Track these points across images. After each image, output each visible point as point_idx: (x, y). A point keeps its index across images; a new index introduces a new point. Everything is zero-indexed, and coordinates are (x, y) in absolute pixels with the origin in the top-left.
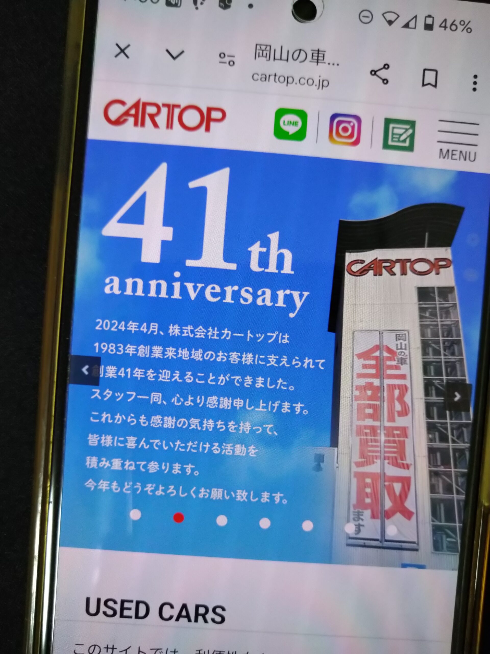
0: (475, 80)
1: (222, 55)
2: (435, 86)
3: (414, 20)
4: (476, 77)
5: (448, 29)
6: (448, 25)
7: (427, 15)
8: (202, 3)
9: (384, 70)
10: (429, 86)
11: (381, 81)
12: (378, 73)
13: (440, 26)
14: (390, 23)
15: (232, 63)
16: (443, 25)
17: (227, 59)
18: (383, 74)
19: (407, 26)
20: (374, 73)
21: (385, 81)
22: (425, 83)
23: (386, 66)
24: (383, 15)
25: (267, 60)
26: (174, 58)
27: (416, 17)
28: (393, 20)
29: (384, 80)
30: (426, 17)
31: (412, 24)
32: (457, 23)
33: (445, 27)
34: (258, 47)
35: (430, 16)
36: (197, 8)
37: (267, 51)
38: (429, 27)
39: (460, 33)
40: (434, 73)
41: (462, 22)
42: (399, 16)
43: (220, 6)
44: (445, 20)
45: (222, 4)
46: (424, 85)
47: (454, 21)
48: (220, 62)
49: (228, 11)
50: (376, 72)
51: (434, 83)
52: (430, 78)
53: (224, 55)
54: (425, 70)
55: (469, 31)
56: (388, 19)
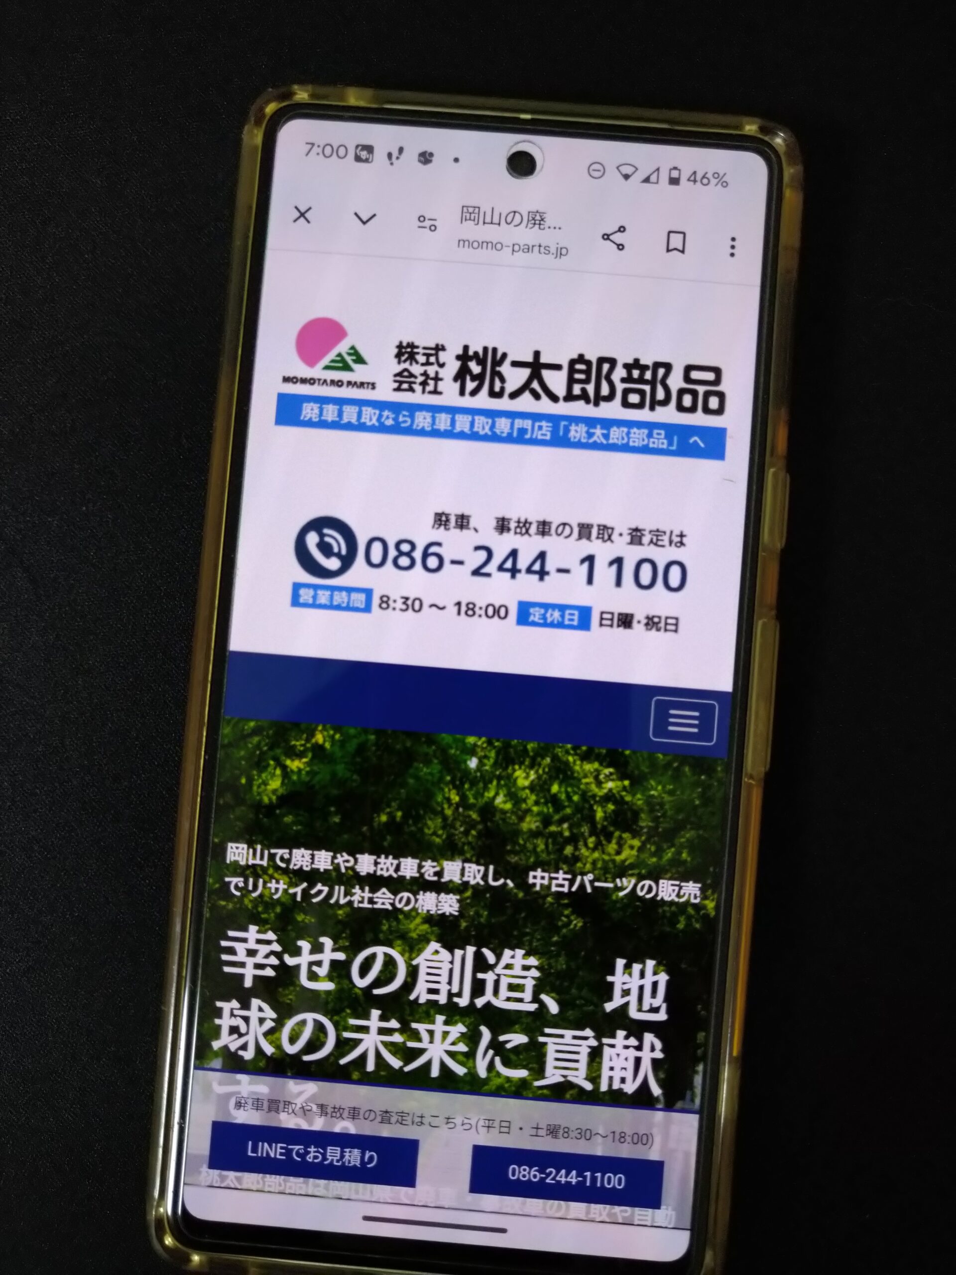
0: (734, 243)
1: (422, 219)
2: (683, 252)
3: (656, 173)
4: (733, 239)
5: (698, 184)
6: (699, 177)
7: (672, 167)
8: (398, 158)
9: (619, 234)
10: (675, 252)
11: (615, 246)
12: (611, 237)
13: (689, 180)
14: (627, 177)
15: (433, 228)
16: (692, 178)
17: (427, 223)
18: (618, 238)
19: (647, 180)
20: (606, 237)
21: (620, 247)
22: (671, 247)
23: (622, 229)
24: (618, 168)
25: (476, 225)
26: (364, 223)
27: (658, 169)
28: (630, 174)
29: (618, 245)
30: (671, 170)
31: (653, 178)
32: (709, 175)
33: (695, 181)
34: (465, 209)
35: (675, 168)
36: (392, 164)
37: (475, 213)
38: (674, 181)
39: (714, 189)
40: (682, 235)
41: (716, 175)
42: (637, 169)
43: (420, 161)
44: (695, 173)
45: (422, 159)
46: (668, 250)
47: (706, 173)
48: (420, 227)
49: (429, 166)
50: (608, 235)
51: (681, 248)
52: (676, 242)
53: (424, 218)
54: (670, 232)
55: (725, 185)
56: (624, 172)
